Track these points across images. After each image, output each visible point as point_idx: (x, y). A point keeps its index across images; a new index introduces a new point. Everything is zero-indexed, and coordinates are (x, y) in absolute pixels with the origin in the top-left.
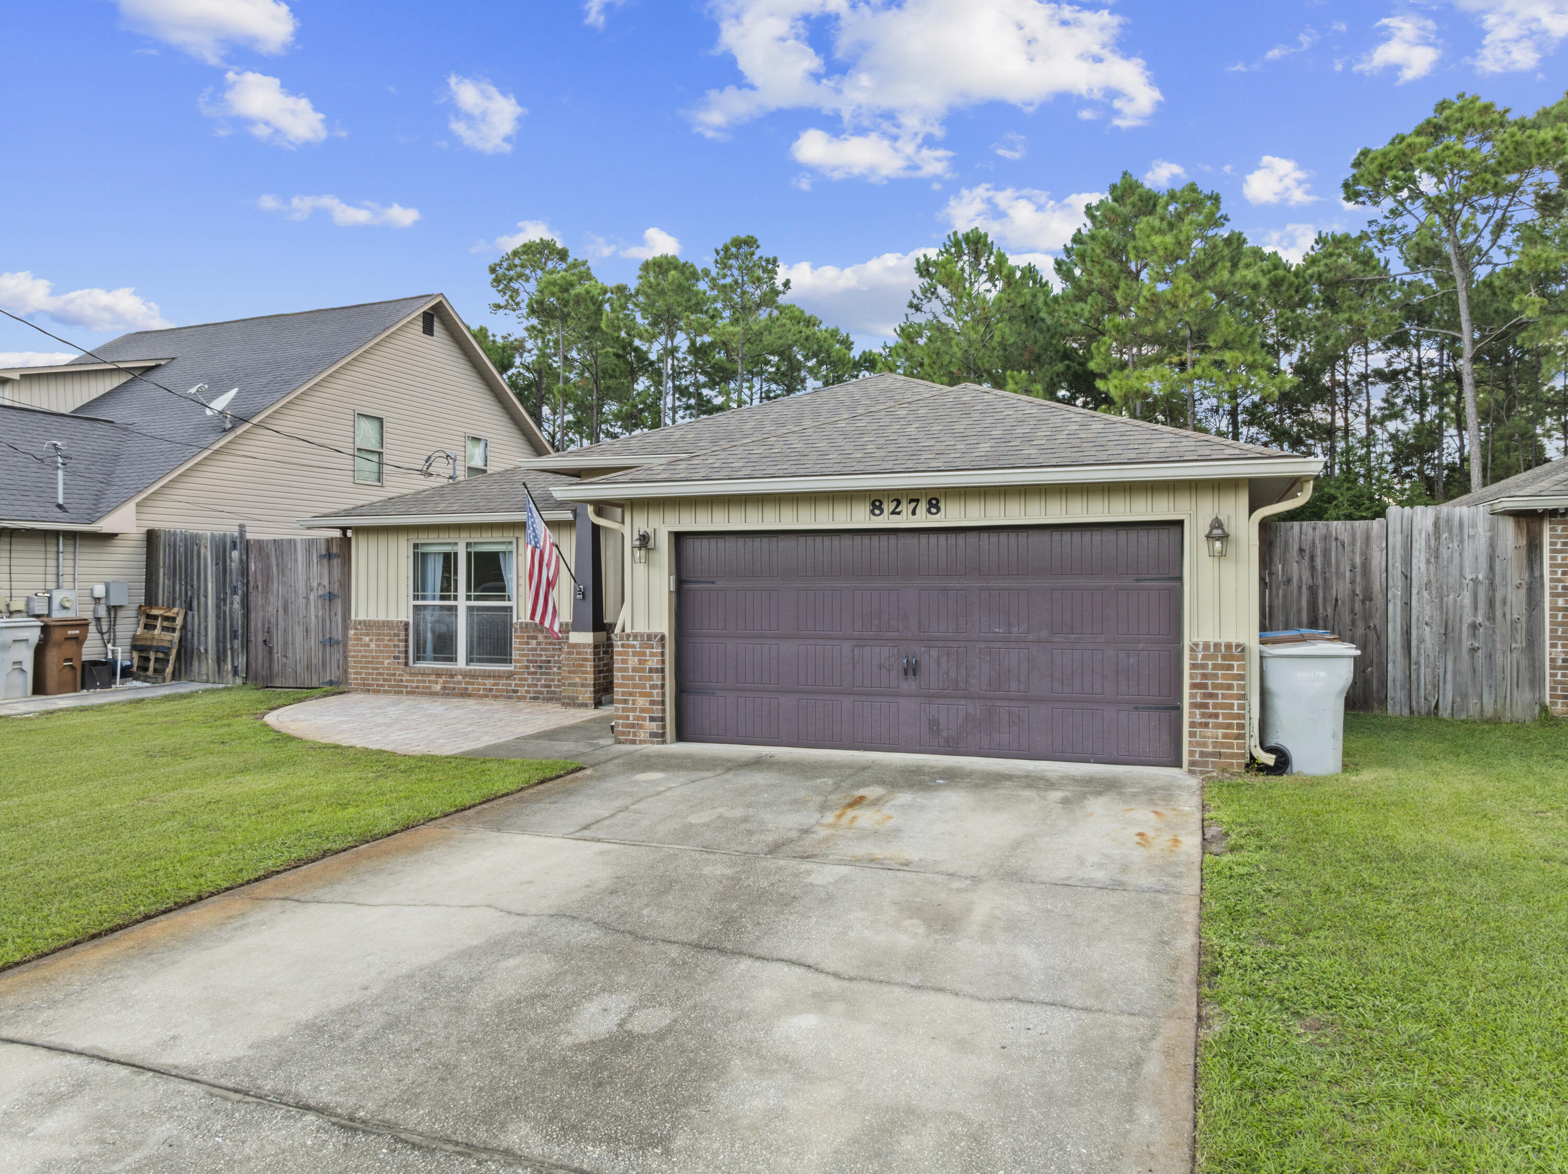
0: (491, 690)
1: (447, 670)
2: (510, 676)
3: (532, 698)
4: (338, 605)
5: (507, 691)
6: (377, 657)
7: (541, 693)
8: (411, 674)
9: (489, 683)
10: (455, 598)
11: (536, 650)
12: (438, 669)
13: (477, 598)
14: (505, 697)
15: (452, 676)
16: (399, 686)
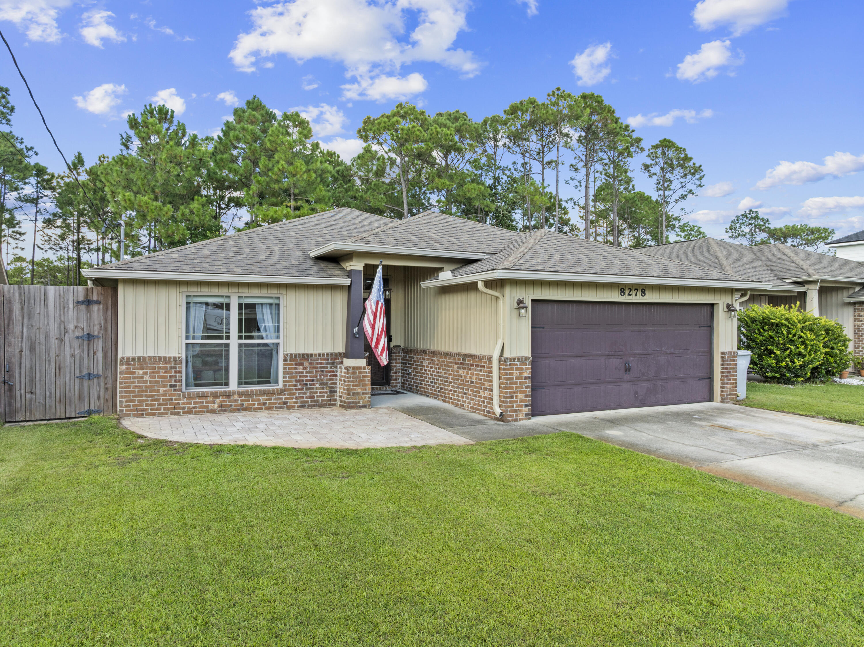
0: (264, 404)
1: (223, 392)
2: (281, 392)
3: (298, 407)
4: (99, 345)
5: (278, 403)
6: (153, 386)
7: (307, 402)
8: (186, 398)
9: (263, 399)
10: (228, 337)
11: (302, 373)
12: (216, 392)
13: (247, 337)
14: (276, 408)
15: (228, 397)
16: (175, 408)
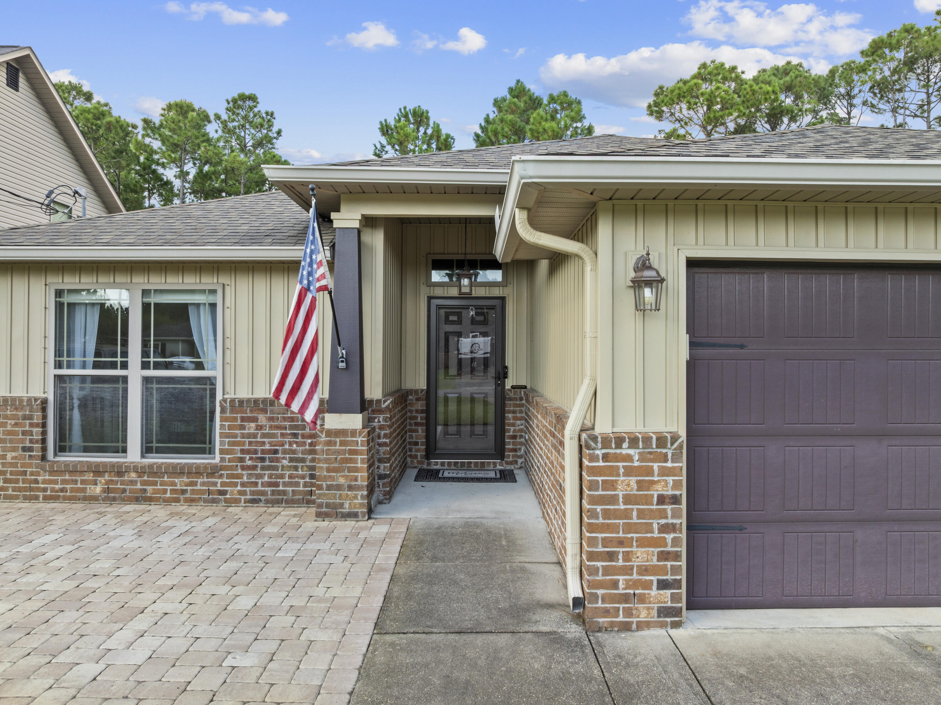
1: (113, 465)
2: (213, 471)
3: (248, 501)
5: (209, 492)
8: (52, 472)
9: (180, 482)
10: (125, 366)
12: (98, 465)
13: (157, 366)
14: (205, 501)
15: (120, 474)
16: (31, 489)
